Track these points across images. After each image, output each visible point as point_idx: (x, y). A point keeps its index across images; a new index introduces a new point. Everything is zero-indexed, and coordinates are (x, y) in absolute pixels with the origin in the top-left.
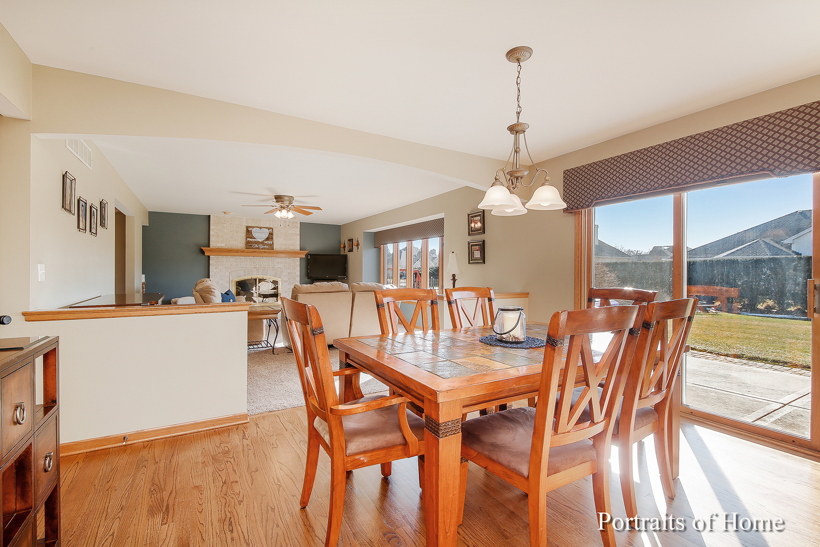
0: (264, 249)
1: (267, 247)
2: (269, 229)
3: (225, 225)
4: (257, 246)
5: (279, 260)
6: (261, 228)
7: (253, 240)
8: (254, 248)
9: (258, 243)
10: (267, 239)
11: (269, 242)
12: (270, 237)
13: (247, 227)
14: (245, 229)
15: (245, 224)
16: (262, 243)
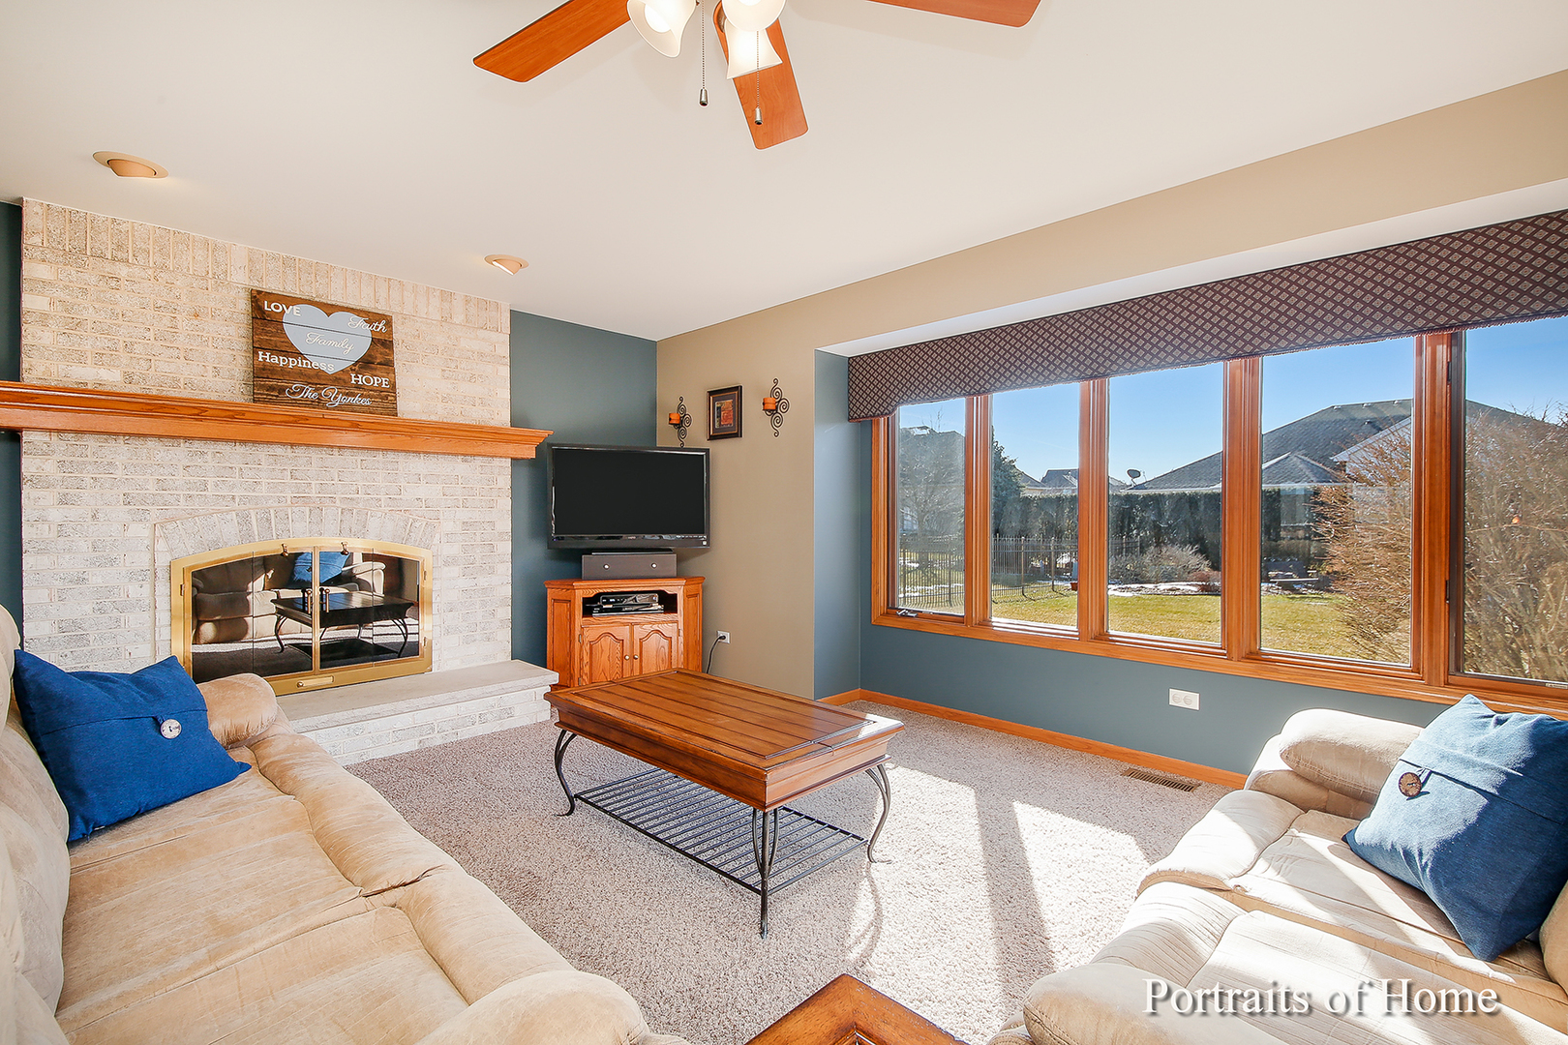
0: (351, 408)
1: (366, 402)
2: (371, 317)
3: (123, 271)
4: (310, 394)
5: (418, 465)
6: (329, 309)
7: (292, 363)
8: (295, 403)
9: (316, 378)
10: (365, 364)
11: (375, 381)
12: (379, 355)
13: (257, 299)
14: (244, 305)
15: (242, 280)
16: (339, 380)
